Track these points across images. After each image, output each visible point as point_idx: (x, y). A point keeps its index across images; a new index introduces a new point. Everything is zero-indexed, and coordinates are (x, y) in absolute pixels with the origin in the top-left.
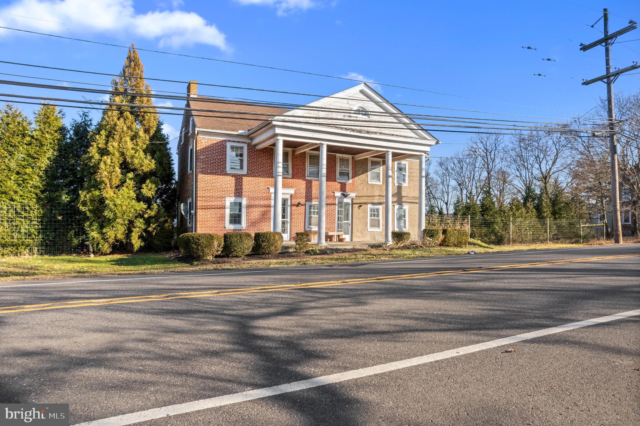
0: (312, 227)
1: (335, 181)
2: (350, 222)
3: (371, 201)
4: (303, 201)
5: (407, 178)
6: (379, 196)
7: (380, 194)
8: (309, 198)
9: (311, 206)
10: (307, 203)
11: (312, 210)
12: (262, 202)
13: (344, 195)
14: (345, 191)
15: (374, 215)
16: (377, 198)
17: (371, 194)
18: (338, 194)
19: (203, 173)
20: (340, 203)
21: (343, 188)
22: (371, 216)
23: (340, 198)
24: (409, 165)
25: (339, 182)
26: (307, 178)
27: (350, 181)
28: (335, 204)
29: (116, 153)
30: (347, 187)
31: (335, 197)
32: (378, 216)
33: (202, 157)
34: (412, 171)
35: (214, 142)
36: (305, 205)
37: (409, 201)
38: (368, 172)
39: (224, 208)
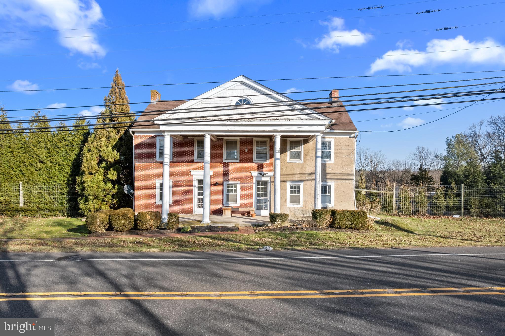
0: (229, 202)
1: (252, 162)
2: (269, 198)
3: (291, 179)
4: (220, 181)
5: (333, 156)
6: (300, 174)
7: (301, 172)
8: (226, 177)
9: (228, 186)
10: (225, 182)
11: (230, 188)
12: (185, 183)
13: (261, 174)
14: (262, 171)
15: (295, 192)
16: (298, 176)
17: (291, 173)
18: (255, 174)
19: (139, 162)
20: (258, 182)
21: (260, 168)
22: (291, 192)
23: (257, 177)
24: (335, 142)
25: (256, 163)
26: (224, 161)
27: (268, 161)
28: (253, 183)
29: (95, 151)
30: (265, 167)
31: (252, 177)
32: (299, 192)
33: (138, 150)
34: (339, 148)
35: (147, 137)
36: (223, 184)
37: (336, 177)
38: (287, 151)
39: (154, 188)
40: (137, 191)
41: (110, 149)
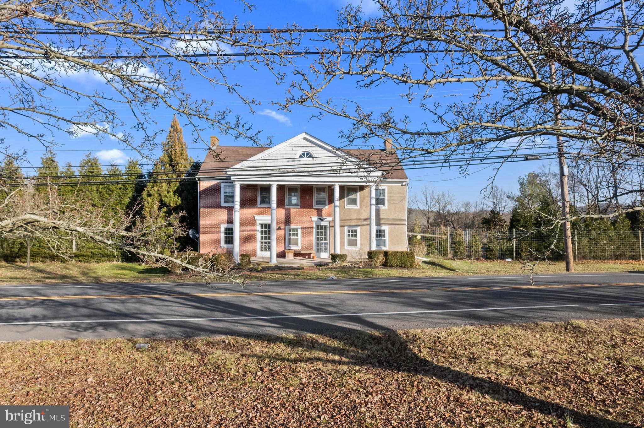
0: (291, 246)
1: (312, 208)
2: (328, 241)
3: (348, 224)
4: (282, 226)
5: (386, 202)
6: (356, 219)
7: (358, 217)
8: (288, 222)
9: (290, 230)
10: (287, 227)
11: (292, 233)
12: (249, 228)
13: (320, 219)
14: (322, 216)
15: (352, 235)
16: (355, 221)
17: (348, 218)
18: (315, 219)
19: (204, 207)
20: (318, 227)
21: (320, 213)
22: (349, 235)
23: (316, 222)
24: (388, 190)
25: (315, 209)
26: (286, 207)
27: (327, 207)
28: (313, 228)
29: (156, 195)
30: (324, 212)
31: (312, 222)
32: (356, 236)
33: (203, 196)
34: (392, 195)
35: (212, 184)
36: (285, 229)
37: (390, 222)
38: (344, 198)
39: (219, 232)
40: (201, 236)
41: (171, 194)
